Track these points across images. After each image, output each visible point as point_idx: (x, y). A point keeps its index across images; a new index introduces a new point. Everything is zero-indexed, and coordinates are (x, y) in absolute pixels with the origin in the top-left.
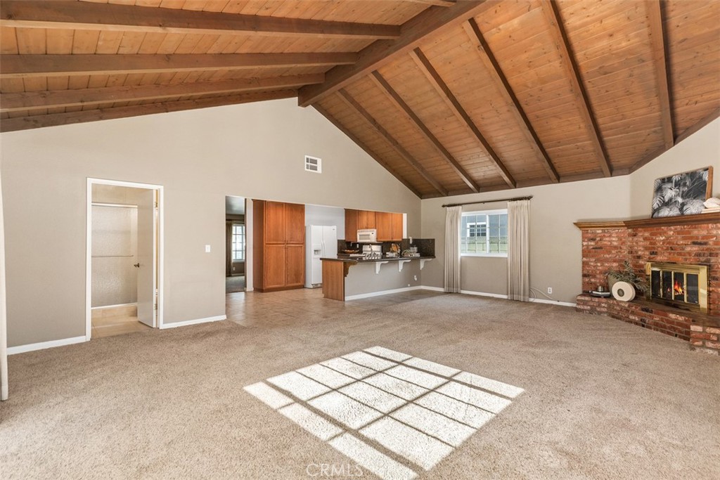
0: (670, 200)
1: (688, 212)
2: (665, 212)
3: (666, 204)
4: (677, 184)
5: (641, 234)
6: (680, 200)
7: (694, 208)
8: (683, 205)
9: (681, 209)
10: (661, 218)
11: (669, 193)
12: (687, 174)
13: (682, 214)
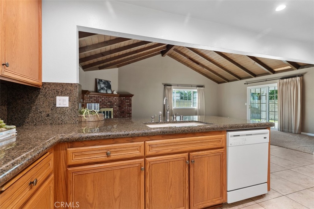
0: (103, 88)
1: (108, 93)
2: (102, 91)
3: (102, 89)
4: (104, 83)
5: (93, 98)
6: (106, 88)
7: (109, 92)
8: (107, 90)
9: (106, 91)
10: (100, 93)
11: (103, 86)
12: (106, 81)
13: (107, 93)
